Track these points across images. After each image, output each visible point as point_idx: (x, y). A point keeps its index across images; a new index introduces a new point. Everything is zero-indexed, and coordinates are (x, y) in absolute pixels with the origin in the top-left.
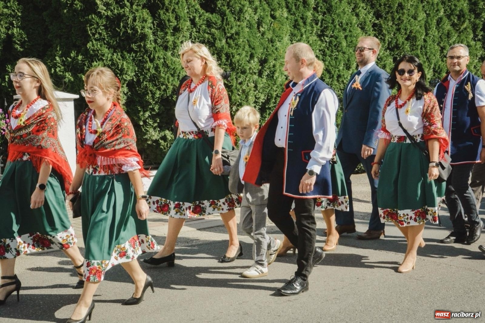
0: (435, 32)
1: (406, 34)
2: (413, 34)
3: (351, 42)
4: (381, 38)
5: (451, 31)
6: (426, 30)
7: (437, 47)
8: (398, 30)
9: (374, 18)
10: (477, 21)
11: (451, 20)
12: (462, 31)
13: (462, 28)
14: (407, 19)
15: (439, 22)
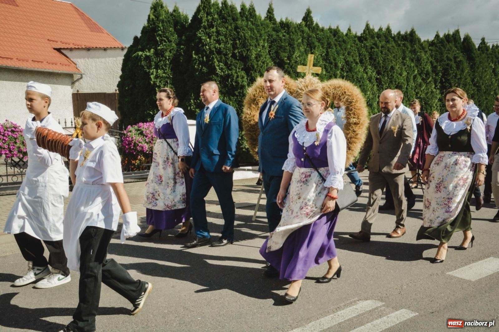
0: (412, 83)
1: (395, 84)
2: (400, 85)
4: (381, 87)
5: (422, 83)
7: (414, 93)
8: (391, 82)
9: (377, 75)
10: (437, 78)
11: (421, 76)
12: (428, 83)
13: (428, 81)
14: (396, 75)
15: (415, 77)
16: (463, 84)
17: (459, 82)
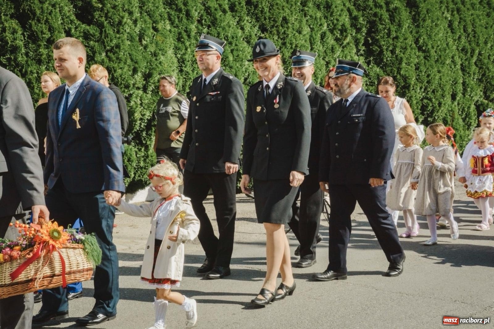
0: (320, 47)
1: (291, 48)
3: (238, 56)
5: (334, 45)
6: (311, 44)
8: (284, 44)
9: (260, 32)
10: (359, 36)
11: (334, 35)
12: (345, 46)
13: (345, 42)
14: (292, 33)
15: (323, 36)
16: (402, 48)
17: (395, 43)
